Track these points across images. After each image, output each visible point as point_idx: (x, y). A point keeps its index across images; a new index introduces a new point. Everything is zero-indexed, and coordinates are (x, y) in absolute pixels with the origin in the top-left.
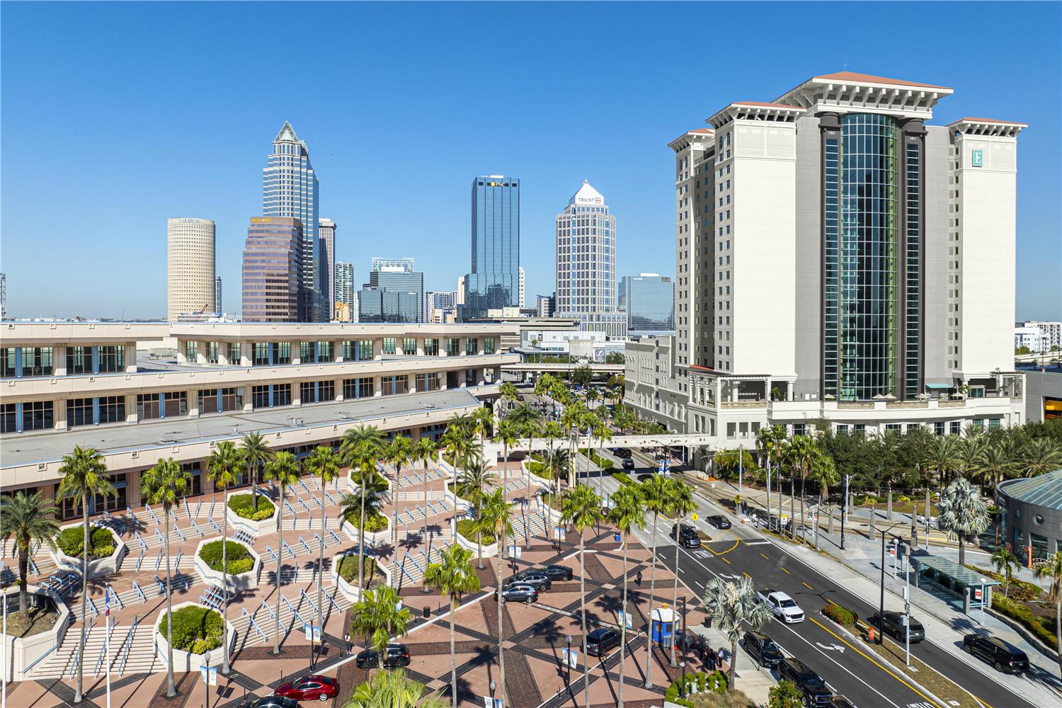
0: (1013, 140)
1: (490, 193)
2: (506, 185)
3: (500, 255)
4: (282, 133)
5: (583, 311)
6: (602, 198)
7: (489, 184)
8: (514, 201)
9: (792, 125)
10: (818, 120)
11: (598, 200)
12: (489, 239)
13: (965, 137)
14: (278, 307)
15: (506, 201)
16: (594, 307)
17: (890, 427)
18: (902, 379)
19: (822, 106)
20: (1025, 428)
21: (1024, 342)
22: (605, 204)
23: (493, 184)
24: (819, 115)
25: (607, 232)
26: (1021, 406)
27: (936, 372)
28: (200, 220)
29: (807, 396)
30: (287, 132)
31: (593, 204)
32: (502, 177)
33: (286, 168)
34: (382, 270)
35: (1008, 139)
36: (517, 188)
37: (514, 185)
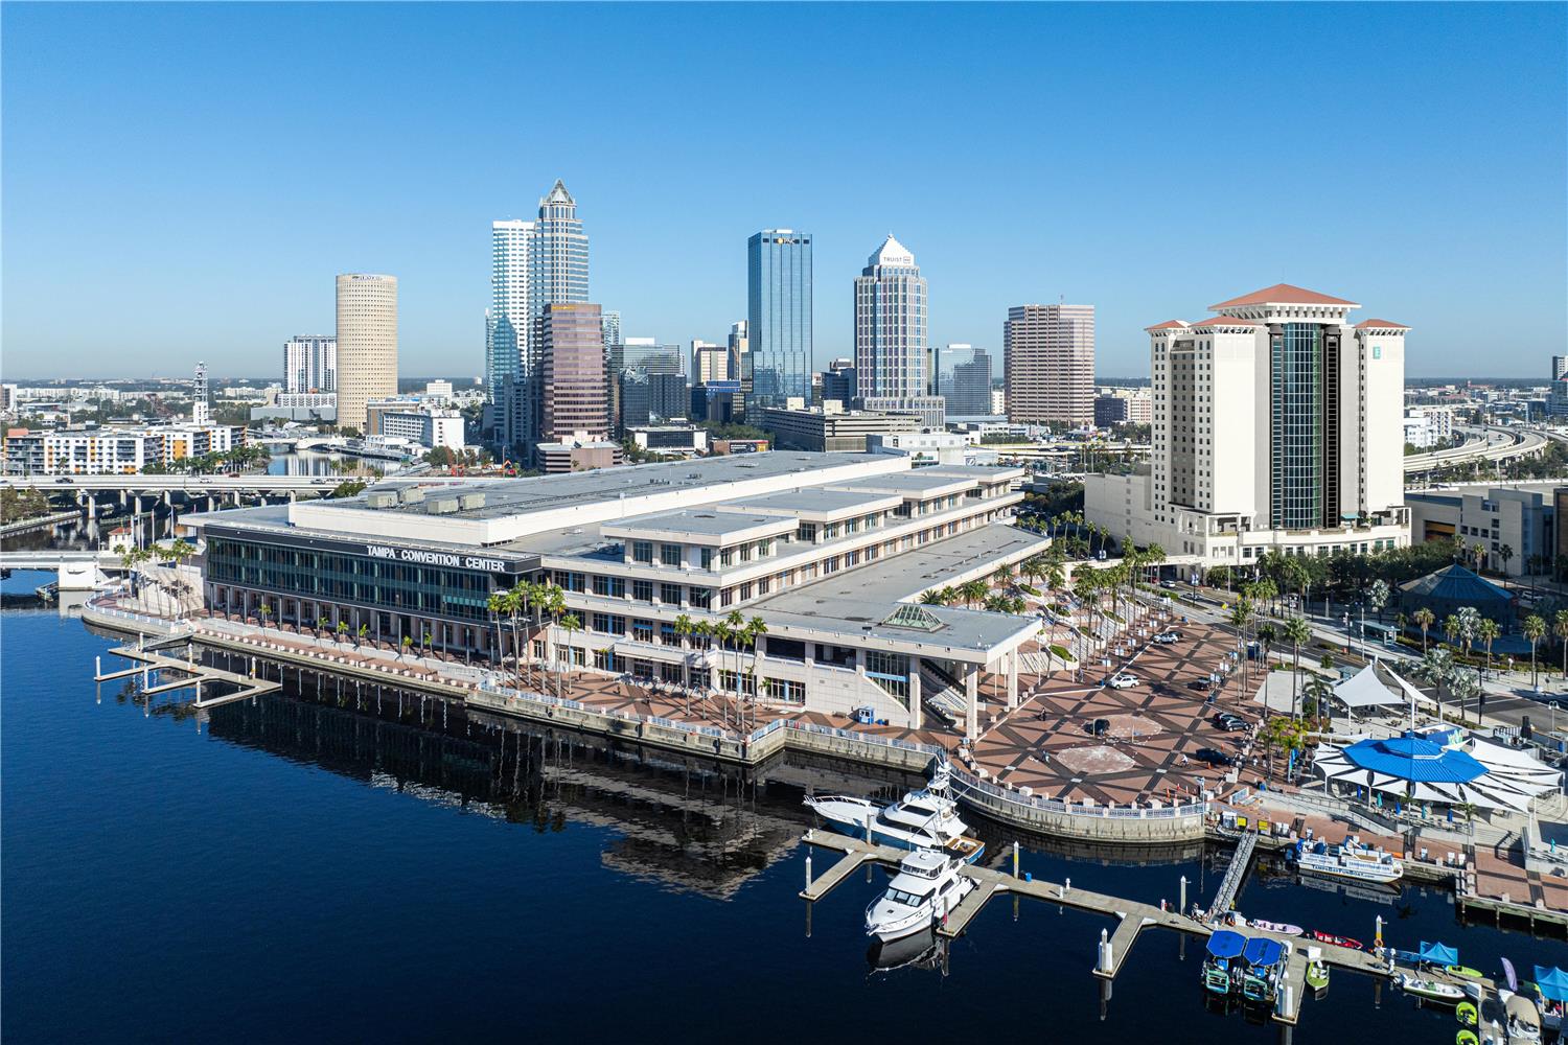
0: (1402, 338)
1: (777, 252)
2: (797, 242)
3: (789, 328)
4: (554, 192)
5: (891, 395)
6: (912, 257)
7: (776, 241)
8: (806, 262)
9: (1252, 335)
10: (1268, 329)
11: (907, 260)
12: (776, 308)
13: (1369, 337)
14: (592, 410)
15: (796, 262)
16: (905, 391)
17: (1321, 548)
18: (1325, 512)
19: (1271, 320)
20: (1411, 548)
21: (1409, 436)
22: (915, 264)
23: (780, 241)
24: (1268, 325)
25: (918, 300)
26: (1408, 531)
27: (1348, 507)
28: (382, 277)
29: (1261, 527)
30: (559, 191)
31: (901, 264)
32: (790, 232)
33: (560, 235)
34: (627, 343)
35: (1398, 337)
36: (809, 245)
37: (806, 242)
